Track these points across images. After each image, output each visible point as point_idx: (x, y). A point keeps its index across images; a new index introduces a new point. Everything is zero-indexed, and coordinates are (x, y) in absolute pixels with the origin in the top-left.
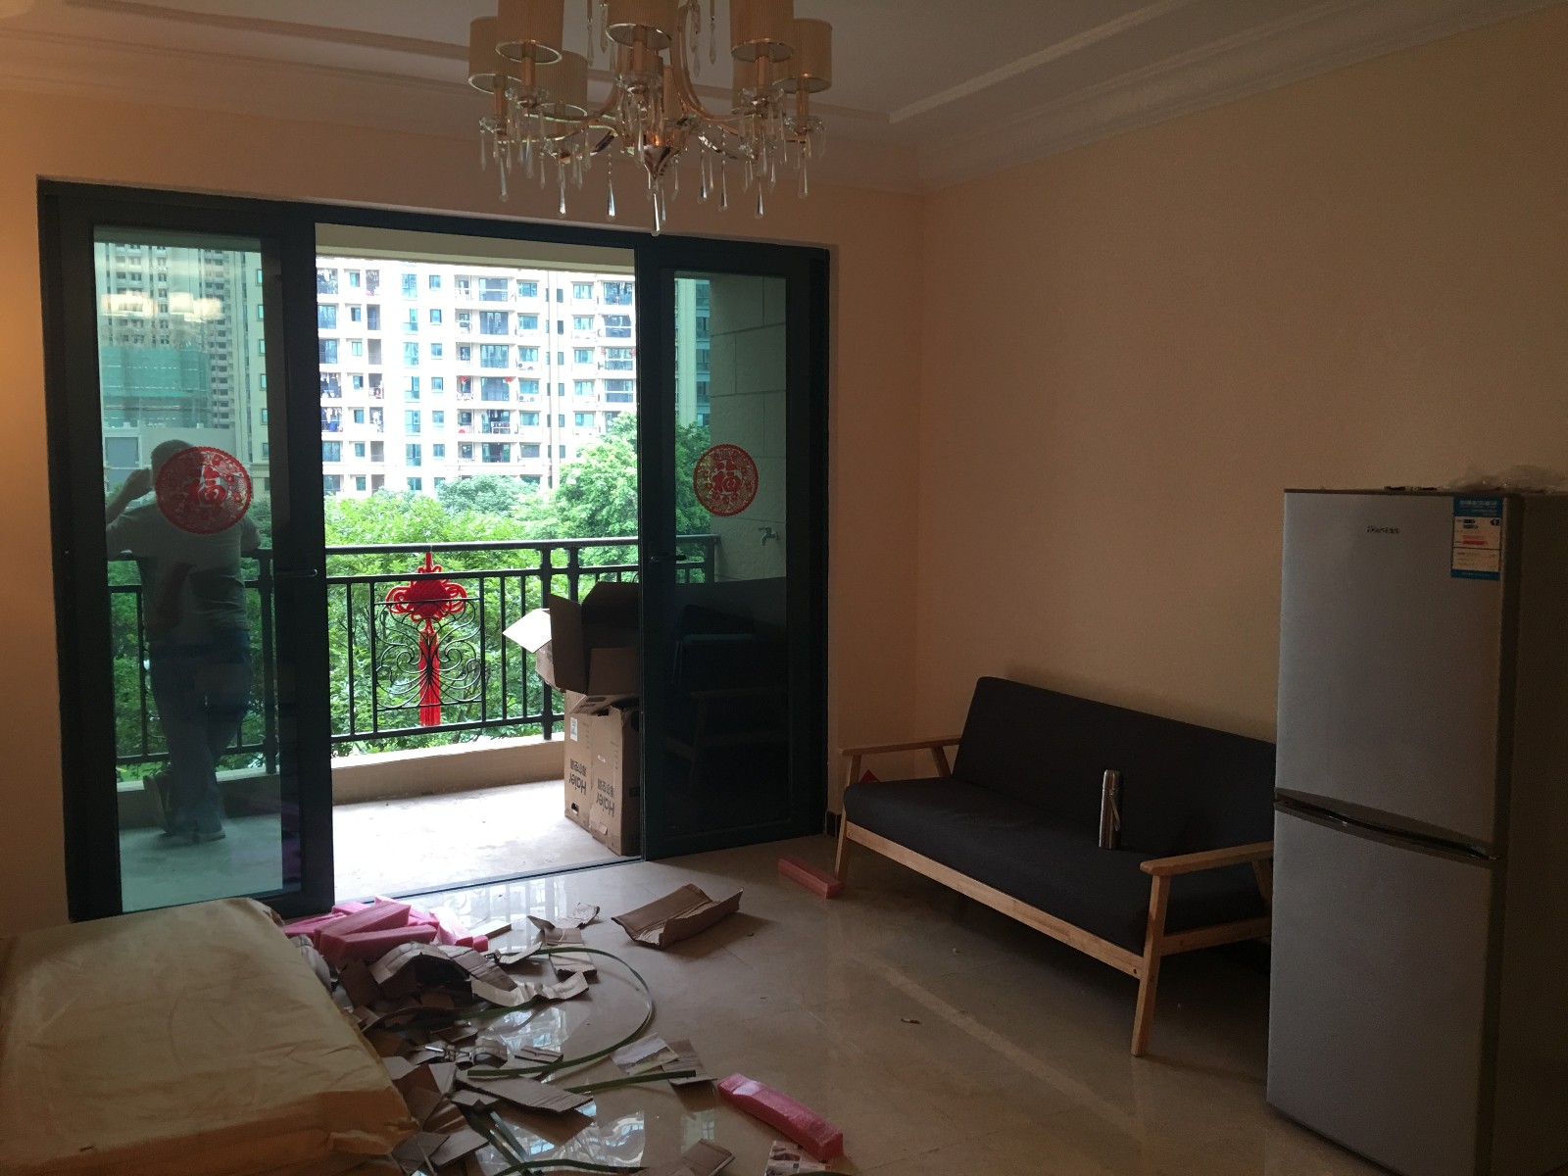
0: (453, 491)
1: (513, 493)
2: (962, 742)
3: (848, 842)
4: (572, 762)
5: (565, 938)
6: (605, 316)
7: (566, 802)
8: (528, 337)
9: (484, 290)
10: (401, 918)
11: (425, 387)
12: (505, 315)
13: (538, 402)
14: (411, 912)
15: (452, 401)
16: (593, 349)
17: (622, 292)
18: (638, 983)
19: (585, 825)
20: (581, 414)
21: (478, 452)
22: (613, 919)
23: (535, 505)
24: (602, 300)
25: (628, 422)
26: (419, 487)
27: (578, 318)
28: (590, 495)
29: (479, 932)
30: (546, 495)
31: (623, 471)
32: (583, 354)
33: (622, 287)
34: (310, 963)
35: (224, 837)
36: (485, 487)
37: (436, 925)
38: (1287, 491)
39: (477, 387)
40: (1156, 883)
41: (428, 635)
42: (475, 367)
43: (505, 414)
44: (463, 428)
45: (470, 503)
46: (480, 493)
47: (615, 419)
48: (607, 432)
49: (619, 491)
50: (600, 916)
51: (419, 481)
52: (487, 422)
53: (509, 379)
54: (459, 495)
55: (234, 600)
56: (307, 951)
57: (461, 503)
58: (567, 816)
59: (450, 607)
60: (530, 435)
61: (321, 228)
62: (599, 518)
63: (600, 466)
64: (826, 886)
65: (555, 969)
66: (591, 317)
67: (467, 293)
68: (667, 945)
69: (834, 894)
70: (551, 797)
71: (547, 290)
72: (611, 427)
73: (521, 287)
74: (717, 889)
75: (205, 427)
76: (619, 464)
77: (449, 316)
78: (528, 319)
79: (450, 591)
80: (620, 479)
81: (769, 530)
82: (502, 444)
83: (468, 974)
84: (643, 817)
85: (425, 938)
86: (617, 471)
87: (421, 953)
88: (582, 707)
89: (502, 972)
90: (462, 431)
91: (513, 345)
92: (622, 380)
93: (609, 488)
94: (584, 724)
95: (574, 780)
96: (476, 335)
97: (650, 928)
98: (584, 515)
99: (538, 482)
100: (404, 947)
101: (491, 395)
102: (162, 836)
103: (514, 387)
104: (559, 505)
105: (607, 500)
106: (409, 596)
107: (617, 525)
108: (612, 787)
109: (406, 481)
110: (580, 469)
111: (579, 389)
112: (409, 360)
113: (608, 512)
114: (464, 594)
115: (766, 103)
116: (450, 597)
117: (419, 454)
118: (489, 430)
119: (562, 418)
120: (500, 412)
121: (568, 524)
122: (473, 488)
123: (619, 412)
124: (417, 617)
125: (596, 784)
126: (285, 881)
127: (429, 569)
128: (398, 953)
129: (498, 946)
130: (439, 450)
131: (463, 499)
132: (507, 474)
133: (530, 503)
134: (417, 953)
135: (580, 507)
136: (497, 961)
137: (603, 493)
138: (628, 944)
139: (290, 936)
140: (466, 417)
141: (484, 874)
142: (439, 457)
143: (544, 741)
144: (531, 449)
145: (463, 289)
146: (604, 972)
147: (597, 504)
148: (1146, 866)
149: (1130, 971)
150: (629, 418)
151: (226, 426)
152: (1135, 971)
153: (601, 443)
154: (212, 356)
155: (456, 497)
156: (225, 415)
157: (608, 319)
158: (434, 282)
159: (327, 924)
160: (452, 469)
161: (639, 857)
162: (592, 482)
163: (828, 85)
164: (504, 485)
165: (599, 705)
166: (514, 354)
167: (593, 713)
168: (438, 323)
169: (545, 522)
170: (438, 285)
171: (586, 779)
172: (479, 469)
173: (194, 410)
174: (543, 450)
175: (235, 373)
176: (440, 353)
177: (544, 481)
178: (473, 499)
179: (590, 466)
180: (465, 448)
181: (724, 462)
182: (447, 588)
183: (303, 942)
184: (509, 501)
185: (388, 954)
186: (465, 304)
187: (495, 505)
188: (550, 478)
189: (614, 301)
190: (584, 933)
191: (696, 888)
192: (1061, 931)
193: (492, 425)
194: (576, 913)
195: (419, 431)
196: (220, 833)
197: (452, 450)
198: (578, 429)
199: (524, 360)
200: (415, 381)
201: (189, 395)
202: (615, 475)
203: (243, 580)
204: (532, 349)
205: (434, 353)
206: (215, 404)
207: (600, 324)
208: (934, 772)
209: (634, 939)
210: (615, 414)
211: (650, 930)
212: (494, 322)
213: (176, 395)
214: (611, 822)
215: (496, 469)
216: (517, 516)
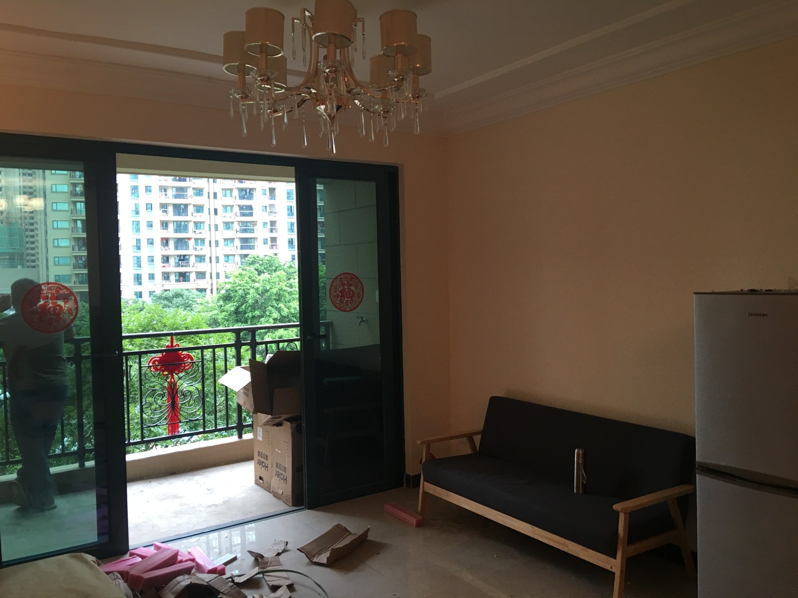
0: (160, 298)
1: (193, 298)
2: (484, 433)
3: (425, 494)
4: (259, 452)
5: (271, 563)
6: (239, 206)
7: (256, 476)
8: (199, 217)
9: (175, 193)
10: (173, 559)
11: (144, 244)
12: (186, 206)
13: (205, 251)
14: (179, 554)
15: (158, 251)
16: (232, 223)
17: (248, 194)
18: (319, 589)
19: (268, 489)
20: (227, 256)
21: (173, 277)
22: (298, 549)
23: (206, 304)
24: (238, 197)
25: (253, 259)
26: (141, 296)
27: (225, 207)
28: (235, 298)
29: (218, 563)
30: (211, 298)
31: (253, 285)
32: (228, 225)
33: (248, 191)
34: (122, 591)
35: (55, 507)
36: (178, 295)
37: (193, 560)
38: (695, 293)
39: (172, 244)
40: (622, 517)
41: (172, 383)
42: (170, 233)
43: (187, 257)
44: (164, 264)
45: (170, 304)
46: (175, 299)
47: (246, 258)
48: (242, 264)
49: (251, 296)
50: (289, 547)
51: (141, 293)
52: (177, 261)
53: (189, 239)
54: (163, 300)
55: (61, 369)
56: (119, 584)
57: (164, 304)
58: (256, 484)
59: (184, 367)
60: (201, 267)
61: (119, 157)
62: (241, 310)
63: (241, 283)
64: (415, 520)
65: (268, 585)
66: (232, 206)
67: (166, 195)
68: (332, 564)
69: (419, 525)
70: (245, 473)
71: (209, 193)
72: (244, 262)
73: (195, 191)
74: (355, 526)
75: (23, 267)
76: (250, 282)
77: (156, 207)
78: (199, 208)
79: (184, 357)
80: (251, 289)
81: (362, 318)
82: (185, 273)
83: (219, 592)
84: (306, 486)
85: (187, 571)
86: (250, 285)
87: (191, 582)
88: (268, 422)
89: (238, 588)
90: (164, 267)
91: (191, 221)
92: (249, 238)
93: (246, 294)
94: (266, 431)
95: (260, 463)
96: (171, 216)
97: (319, 553)
98: (233, 309)
99: (206, 292)
100: (179, 578)
101: (179, 248)
102: (18, 510)
103: (192, 243)
104: (219, 304)
105: (245, 300)
106: (161, 361)
107: (250, 313)
108: (285, 467)
109: (134, 294)
110: (230, 285)
111: (226, 243)
112: (135, 230)
113: (246, 307)
114: (192, 359)
115: (403, 79)
116: (184, 361)
117: (141, 279)
118: (179, 266)
119: (217, 258)
120: (184, 256)
121: (224, 313)
122: (171, 296)
123: (248, 255)
124: (166, 373)
125: (275, 465)
126: (99, 534)
127: (172, 345)
128: (176, 582)
129: (233, 571)
130: (152, 277)
131: (166, 302)
132: (189, 288)
133: (203, 302)
134: (188, 582)
135: (230, 305)
136: (233, 581)
137: (242, 297)
138: (308, 565)
139: (108, 573)
140: (166, 259)
141: (214, 523)
142: (152, 280)
143: (239, 440)
144: (201, 275)
145: (163, 193)
146: (298, 584)
147: (240, 303)
148: (616, 507)
149: (608, 567)
150: (254, 257)
151: (34, 267)
152: (611, 568)
153: (241, 271)
154: (27, 230)
155: (162, 301)
156: (34, 261)
157: (241, 207)
158: (148, 189)
159: (126, 563)
160: (159, 286)
161: (303, 507)
162: (236, 291)
163: (430, 71)
164: (188, 294)
165: (277, 420)
166: (191, 226)
167: (274, 425)
168: (150, 210)
169: (211, 313)
170: (150, 191)
171: (268, 462)
172: (174, 286)
173: (16, 259)
174: (208, 275)
175: (39, 238)
176: (151, 226)
177: (208, 291)
178: (171, 302)
179: (235, 283)
180: (165, 275)
181: (346, 282)
182: (182, 356)
183: (116, 577)
184: (191, 302)
185: (170, 583)
186: (165, 200)
187: (183, 305)
188: (212, 289)
189: (244, 198)
190: (281, 558)
191: (342, 526)
192: (563, 544)
193: (180, 263)
194: (274, 546)
195: (140, 267)
196: (54, 505)
197: (159, 277)
198: (226, 264)
199: (197, 229)
200: (138, 241)
201: (14, 251)
202: (249, 287)
203: (65, 356)
204: (201, 223)
205: (148, 226)
206: (28, 255)
207: (236, 209)
208: (467, 451)
209: (311, 561)
210: (246, 256)
211: (320, 554)
212: (180, 209)
213: (7, 251)
214: (286, 488)
215: (183, 286)
216: (195, 311)
